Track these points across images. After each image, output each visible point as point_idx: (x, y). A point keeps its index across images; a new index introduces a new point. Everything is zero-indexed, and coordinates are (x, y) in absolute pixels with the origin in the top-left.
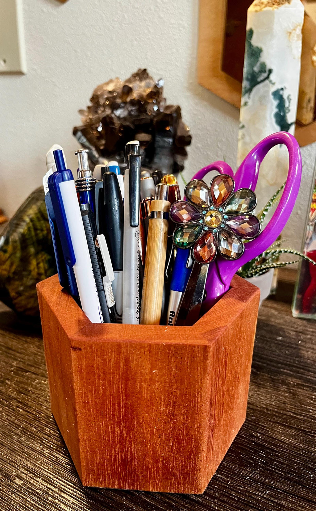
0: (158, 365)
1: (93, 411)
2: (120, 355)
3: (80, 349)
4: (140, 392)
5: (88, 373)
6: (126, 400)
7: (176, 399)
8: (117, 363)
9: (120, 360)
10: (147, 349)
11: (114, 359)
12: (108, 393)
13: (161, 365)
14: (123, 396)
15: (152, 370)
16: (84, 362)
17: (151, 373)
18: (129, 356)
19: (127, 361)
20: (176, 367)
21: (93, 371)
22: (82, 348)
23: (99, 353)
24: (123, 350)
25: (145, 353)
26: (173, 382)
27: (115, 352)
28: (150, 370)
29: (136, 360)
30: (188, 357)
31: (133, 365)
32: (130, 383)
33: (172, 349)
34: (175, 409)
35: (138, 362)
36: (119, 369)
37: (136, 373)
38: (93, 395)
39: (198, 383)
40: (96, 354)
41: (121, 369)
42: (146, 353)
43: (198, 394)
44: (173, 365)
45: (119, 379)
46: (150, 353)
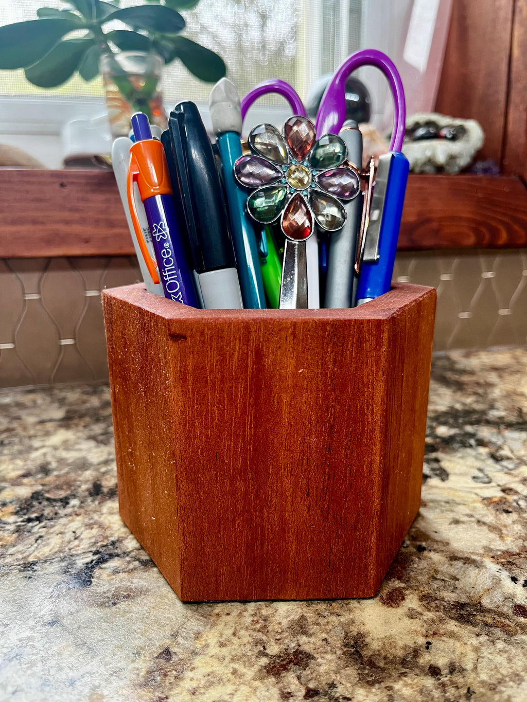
0: (307, 359)
1: (202, 454)
2: (247, 345)
3: (185, 338)
4: (279, 411)
5: (195, 380)
6: (256, 427)
7: (334, 419)
8: (243, 359)
9: (247, 353)
10: (290, 331)
11: (238, 352)
12: (226, 417)
13: (311, 359)
14: (251, 420)
15: (297, 368)
16: (190, 363)
17: (295, 375)
18: (262, 346)
19: (259, 355)
20: (335, 361)
21: (204, 377)
22: (189, 333)
23: (214, 344)
24: (253, 336)
25: (286, 339)
26: (329, 388)
27: (240, 340)
28: (294, 369)
29: (272, 352)
30: (353, 342)
31: (268, 361)
32: (263, 394)
33: (328, 328)
34: (332, 438)
35: (276, 355)
36: (247, 371)
37: (273, 377)
38: (202, 421)
39: (368, 388)
40: (211, 345)
41: (250, 370)
42: (288, 338)
43: (368, 409)
44: (330, 358)
45: (245, 389)
46: (294, 338)
